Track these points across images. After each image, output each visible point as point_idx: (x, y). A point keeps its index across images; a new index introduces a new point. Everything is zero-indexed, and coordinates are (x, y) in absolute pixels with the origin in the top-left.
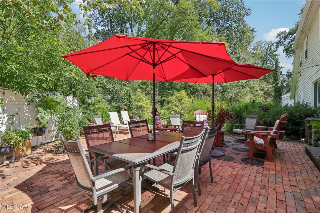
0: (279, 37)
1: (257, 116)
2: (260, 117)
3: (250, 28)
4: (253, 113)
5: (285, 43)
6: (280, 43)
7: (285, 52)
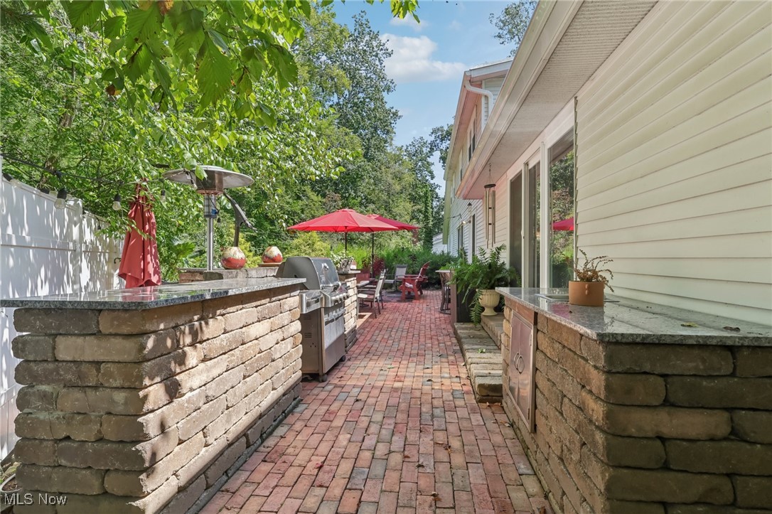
0: (433, 136)
1: (406, 265)
2: (409, 267)
3: (392, 108)
4: (403, 263)
5: (442, 148)
6: (435, 146)
7: (442, 161)
